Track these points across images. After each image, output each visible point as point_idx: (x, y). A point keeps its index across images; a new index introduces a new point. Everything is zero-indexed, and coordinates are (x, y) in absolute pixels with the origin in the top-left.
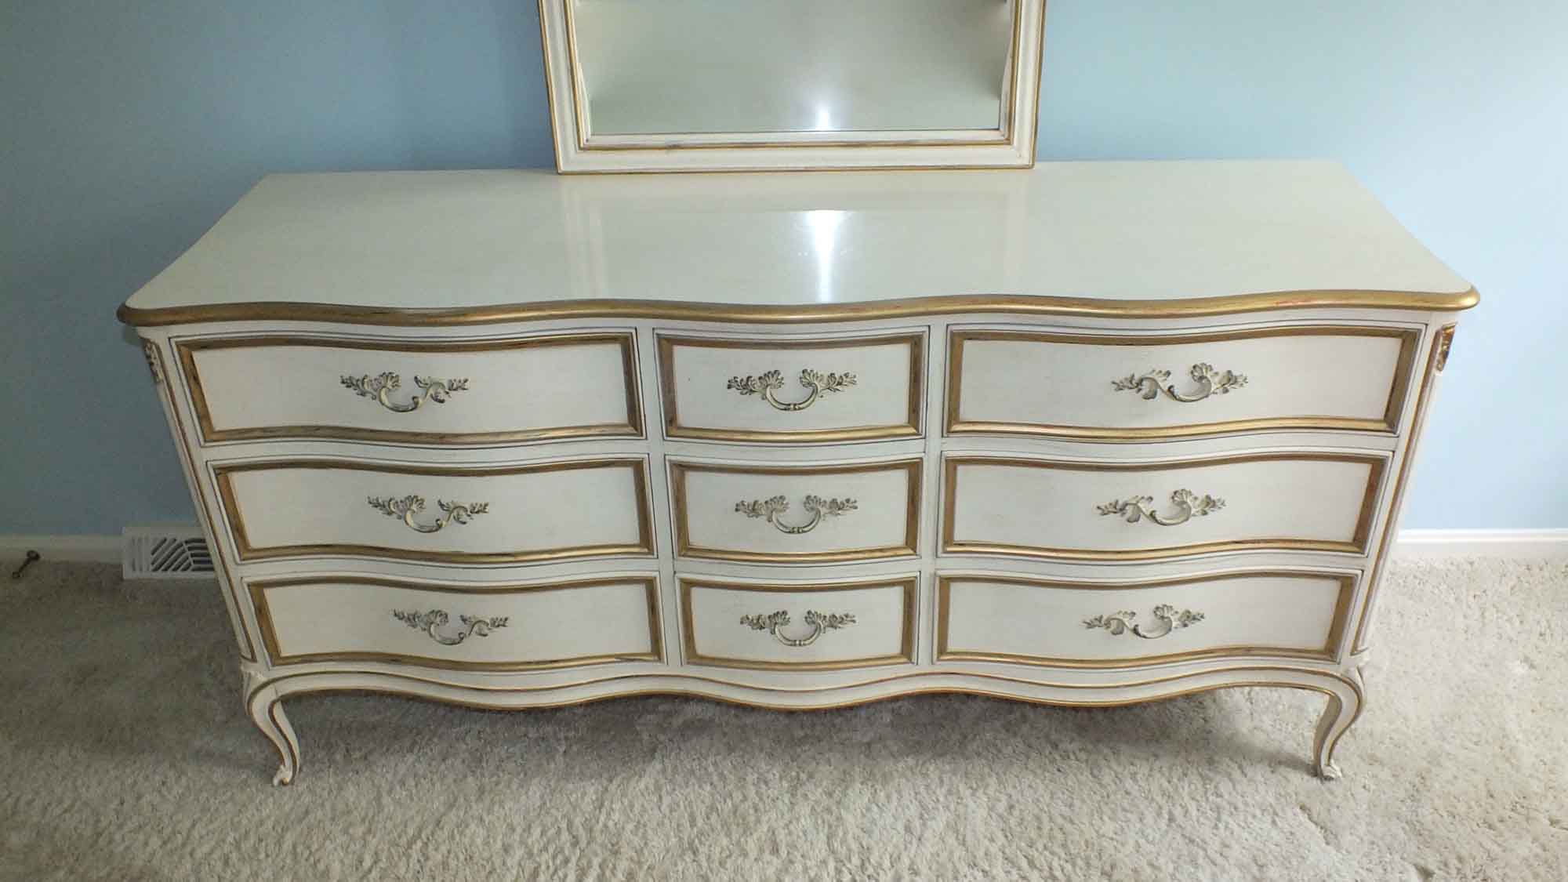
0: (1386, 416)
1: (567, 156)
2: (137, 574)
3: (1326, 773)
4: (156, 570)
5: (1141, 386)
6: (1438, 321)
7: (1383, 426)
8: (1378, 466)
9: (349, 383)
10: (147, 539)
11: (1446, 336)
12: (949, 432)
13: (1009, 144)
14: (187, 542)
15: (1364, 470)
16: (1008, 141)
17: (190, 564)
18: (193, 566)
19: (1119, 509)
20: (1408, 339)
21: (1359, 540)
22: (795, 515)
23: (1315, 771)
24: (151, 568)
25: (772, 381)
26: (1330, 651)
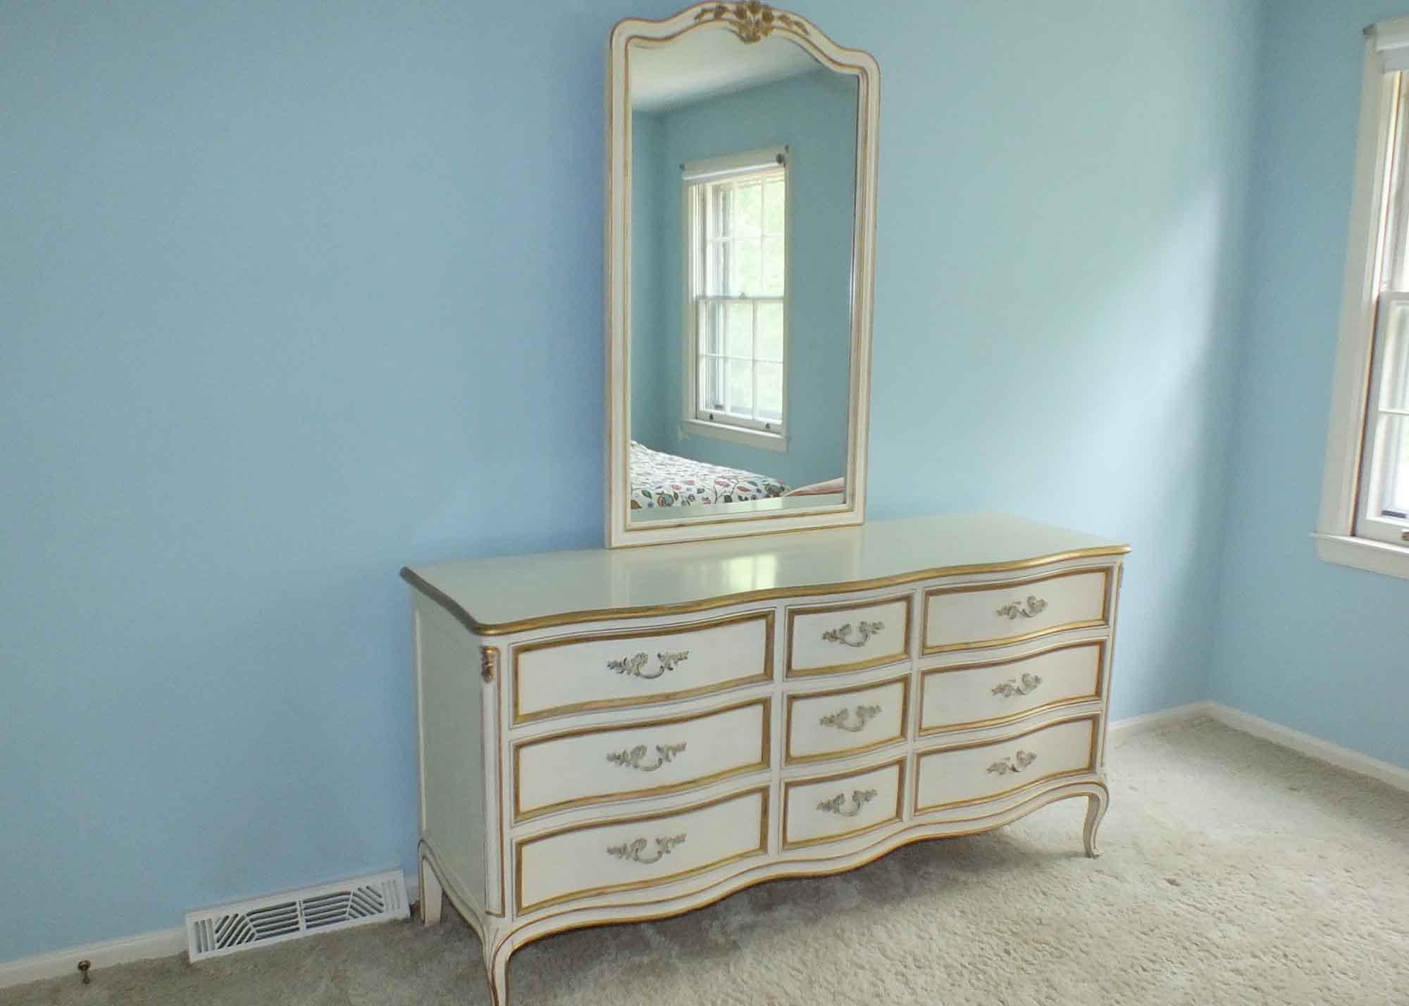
0: (1103, 616)
1: (618, 537)
2: (204, 956)
3: (1095, 853)
4: (221, 947)
5: (1009, 612)
6: (1119, 560)
7: (1101, 622)
8: (1101, 644)
9: (613, 666)
10: (210, 921)
11: (1121, 568)
12: (923, 655)
13: (852, 511)
14: (249, 915)
15: (1096, 649)
16: (851, 510)
17: (253, 935)
18: (257, 935)
19: (1001, 689)
20: (1107, 571)
21: (1098, 693)
22: (852, 719)
23: (1089, 854)
24: (217, 945)
25: (847, 631)
26: (1091, 768)
